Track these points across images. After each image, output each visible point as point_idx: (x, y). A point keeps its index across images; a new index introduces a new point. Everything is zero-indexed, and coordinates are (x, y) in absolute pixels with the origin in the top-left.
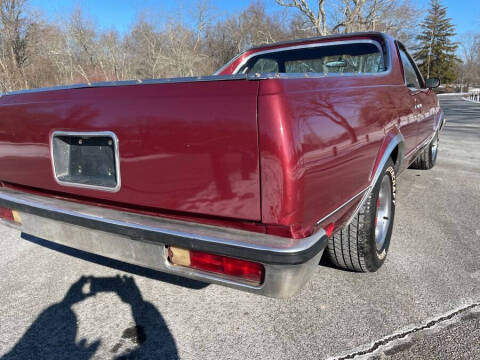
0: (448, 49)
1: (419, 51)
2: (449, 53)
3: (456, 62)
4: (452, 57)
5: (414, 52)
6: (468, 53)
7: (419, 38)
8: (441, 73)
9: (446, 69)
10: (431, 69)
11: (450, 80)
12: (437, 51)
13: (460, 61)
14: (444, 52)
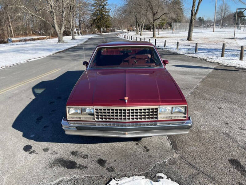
0: (106, 12)
1: (93, 12)
2: (107, 14)
3: (110, 19)
4: (108, 16)
5: (92, 13)
6: (113, 14)
7: (93, 6)
8: (105, 23)
9: (106, 22)
10: (100, 21)
11: (109, 27)
12: (101, 12)
13: (111, 18)
14: (104, 13)
